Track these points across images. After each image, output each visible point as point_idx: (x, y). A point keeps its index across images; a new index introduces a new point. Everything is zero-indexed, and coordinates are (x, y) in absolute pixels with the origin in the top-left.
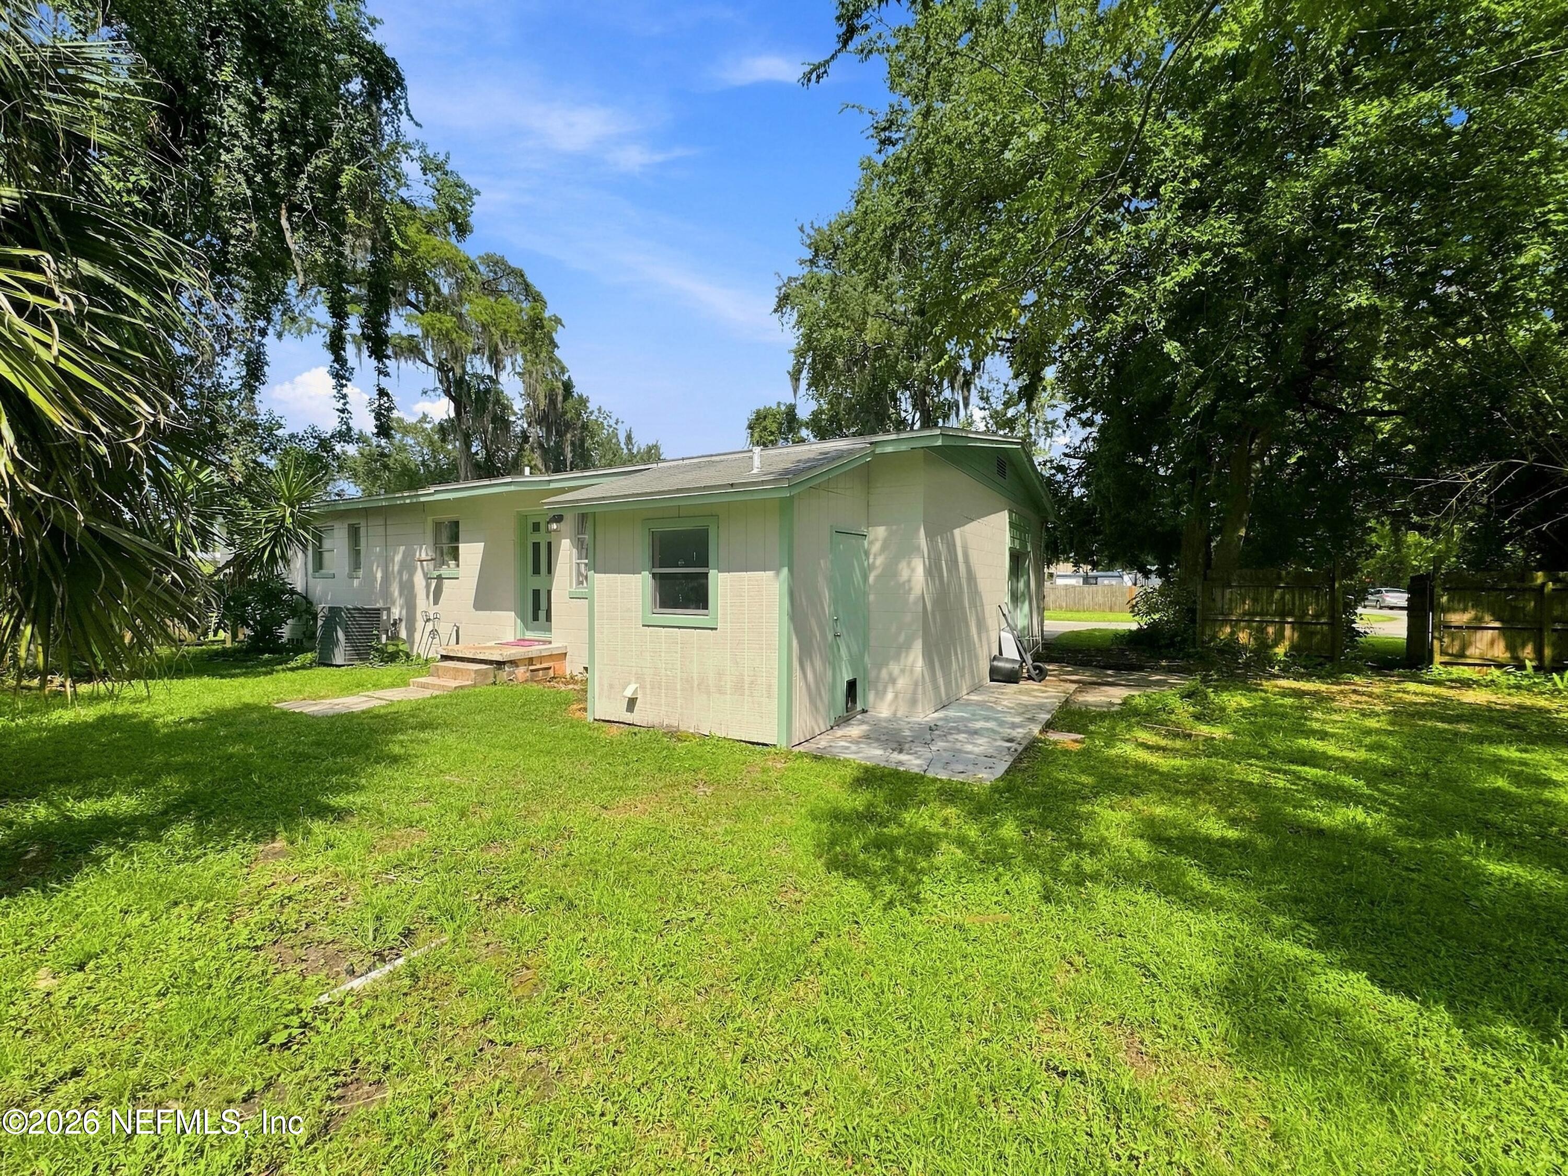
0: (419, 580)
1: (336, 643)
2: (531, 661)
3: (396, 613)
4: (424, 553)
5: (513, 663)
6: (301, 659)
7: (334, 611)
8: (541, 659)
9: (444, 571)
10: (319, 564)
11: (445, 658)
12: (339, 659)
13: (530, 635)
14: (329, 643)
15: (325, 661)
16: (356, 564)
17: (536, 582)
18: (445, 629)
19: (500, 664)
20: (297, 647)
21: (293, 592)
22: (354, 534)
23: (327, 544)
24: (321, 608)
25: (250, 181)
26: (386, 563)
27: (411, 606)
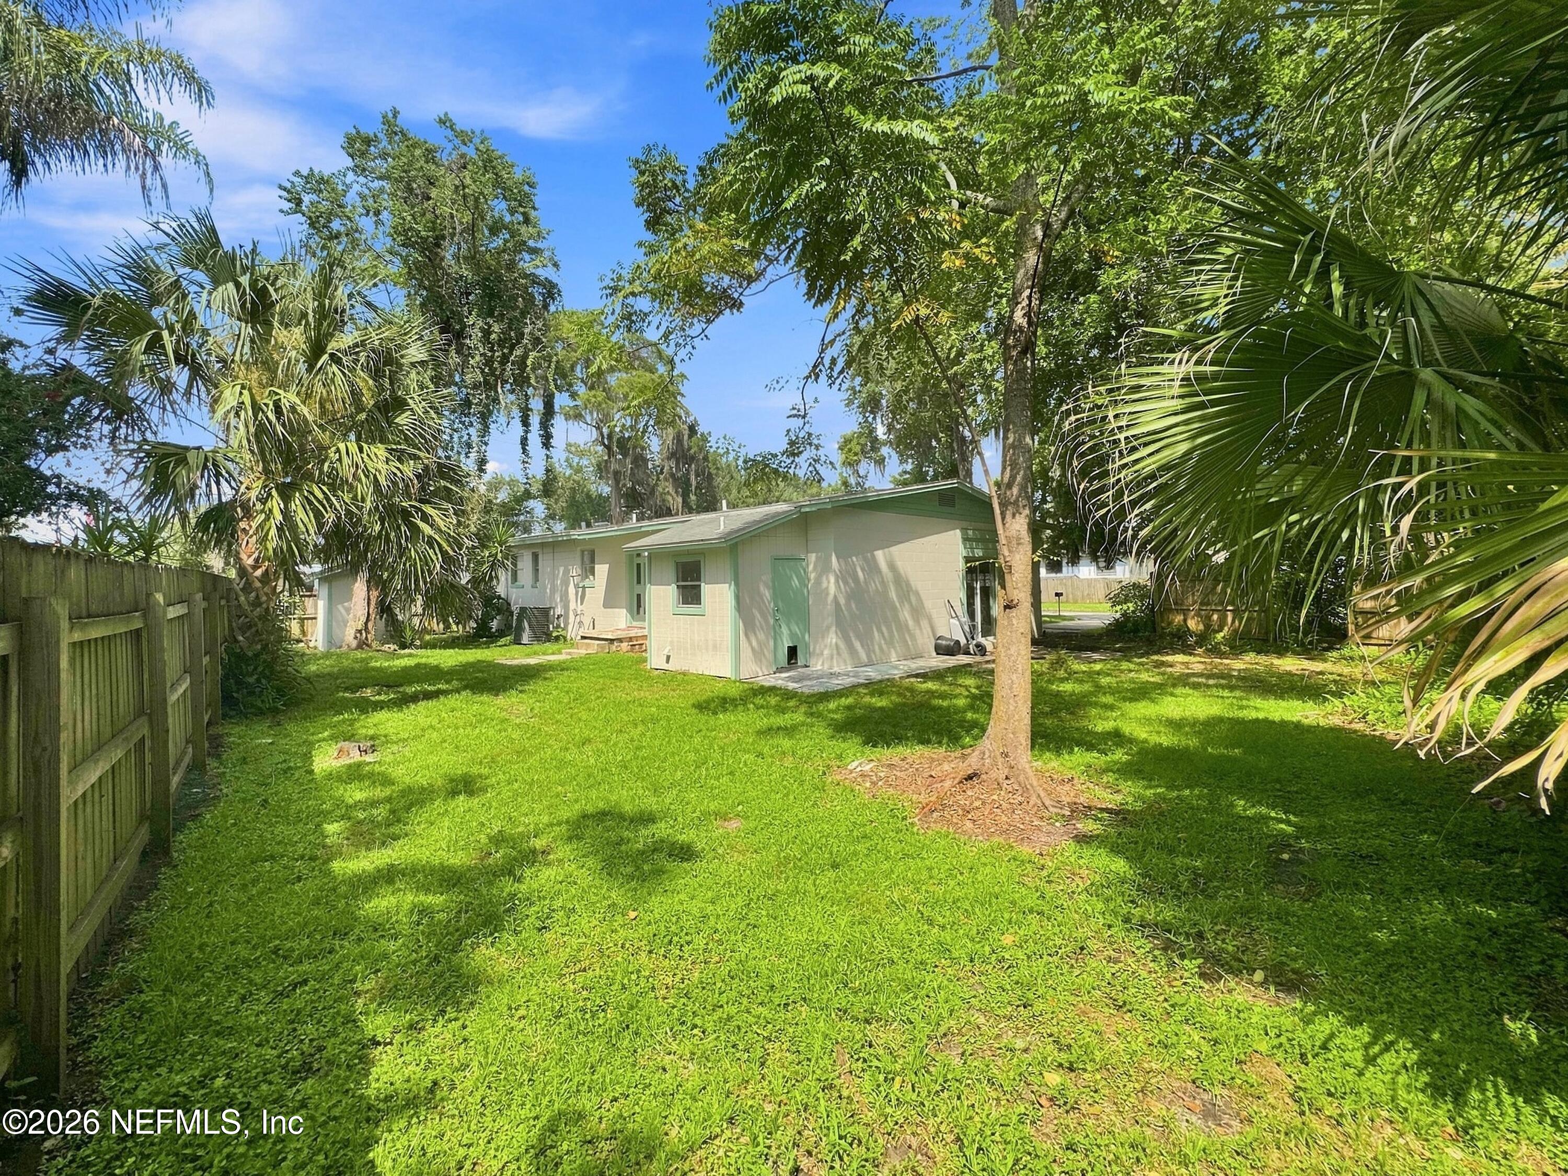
0: (571, 589)
1: (523, 630)
2: (631, 639)
3: (559, 611)
4: (575, 571)
5: (620, 640)
6: (503, 641)
7: (523, 610)
8: (637, 638)
9: (587, 583)
10: (515, 578)
11: (583, 638)
12: (525, 639)
13: (635, 624)
14: (519, 630)
15: (517, 641)
16: (536, 579)
17: (638, 589)
18: (587, 621)
19: (612, 641)
20: (501, 633)
21: (499, 597)
22: (535, 557)
23: (520, 565)
24: (515, 608)
25: (482, 372)
26: (554, 577)
27: (566, 607)
